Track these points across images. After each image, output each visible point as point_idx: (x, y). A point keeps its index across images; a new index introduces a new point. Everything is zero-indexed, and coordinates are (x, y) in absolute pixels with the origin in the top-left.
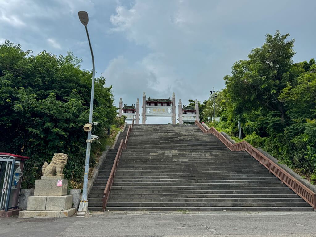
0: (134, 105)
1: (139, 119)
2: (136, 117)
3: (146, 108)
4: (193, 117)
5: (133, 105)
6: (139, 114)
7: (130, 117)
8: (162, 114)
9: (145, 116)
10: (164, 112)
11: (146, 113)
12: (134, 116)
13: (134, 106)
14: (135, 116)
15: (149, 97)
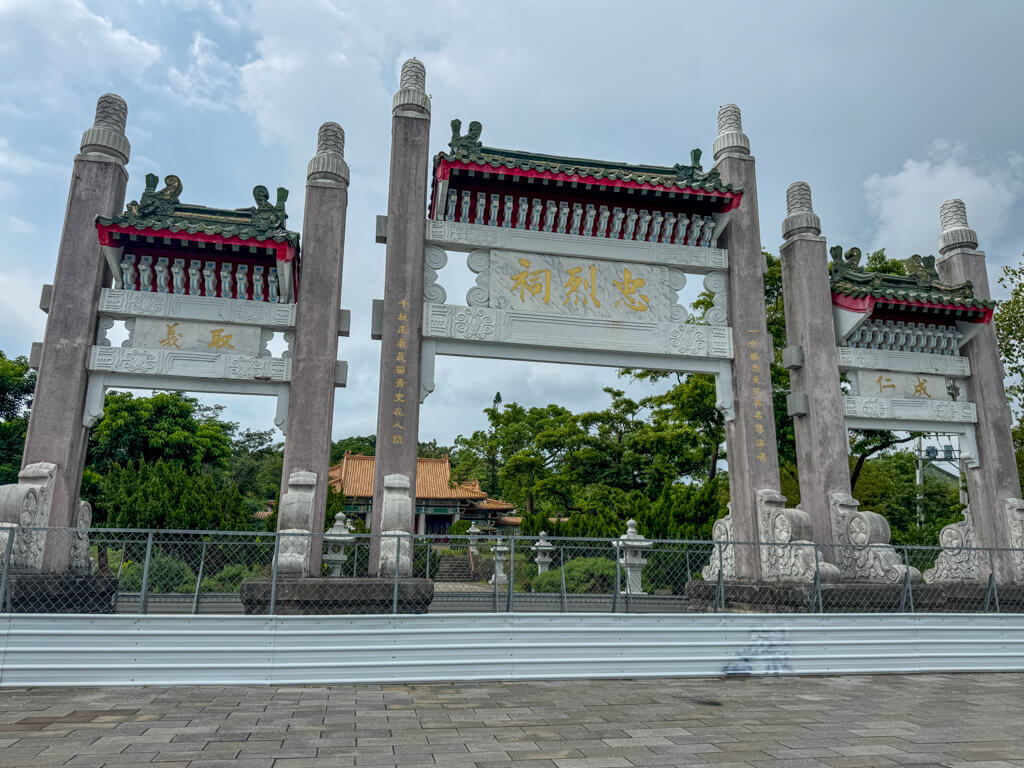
0: (283, 194)
1: (337, 375)
2: (294, 352)
3: (427, 243)
4: (939, 387)
5: (273, 201)
6: (343, 317)
7: (218, 345)
8: (617, 325)
9: (422, 339)
10: (634, 309)
11: (429, 309)
12: (268, 330)
13: (280, 214)
14: (290, 331)
15: (464, 132)
